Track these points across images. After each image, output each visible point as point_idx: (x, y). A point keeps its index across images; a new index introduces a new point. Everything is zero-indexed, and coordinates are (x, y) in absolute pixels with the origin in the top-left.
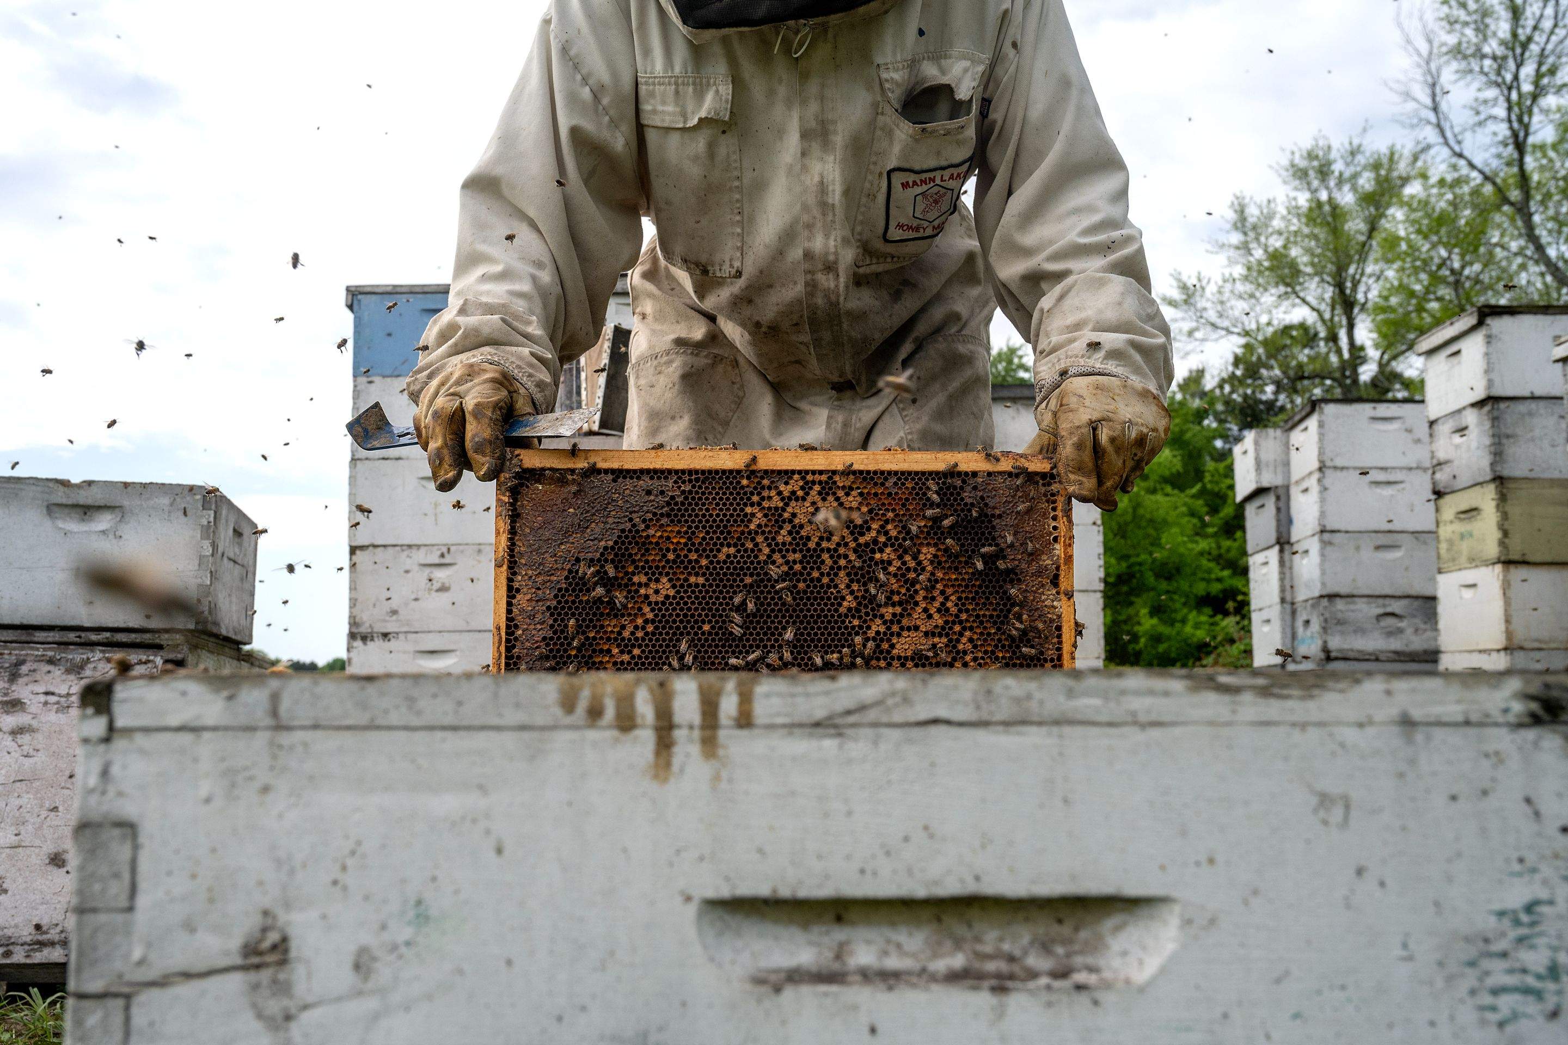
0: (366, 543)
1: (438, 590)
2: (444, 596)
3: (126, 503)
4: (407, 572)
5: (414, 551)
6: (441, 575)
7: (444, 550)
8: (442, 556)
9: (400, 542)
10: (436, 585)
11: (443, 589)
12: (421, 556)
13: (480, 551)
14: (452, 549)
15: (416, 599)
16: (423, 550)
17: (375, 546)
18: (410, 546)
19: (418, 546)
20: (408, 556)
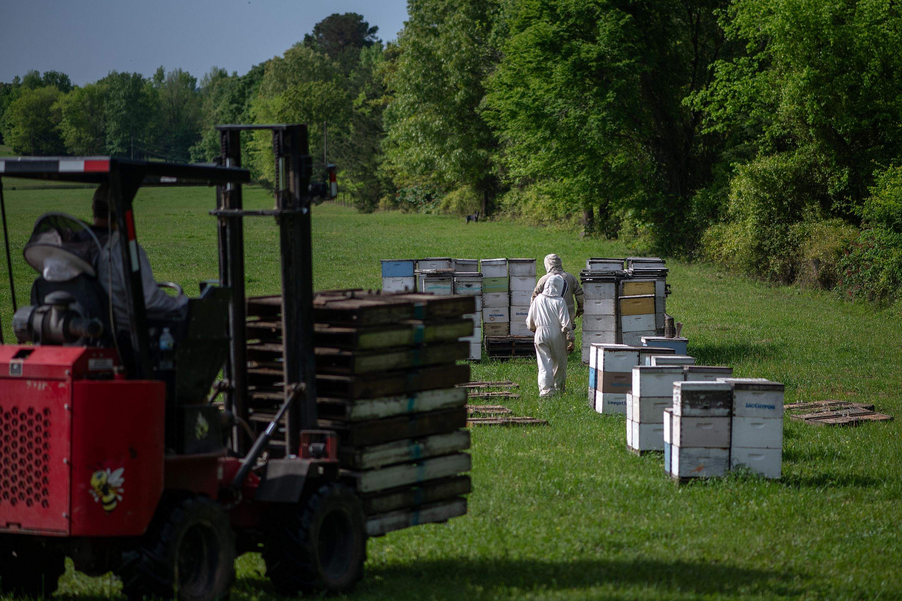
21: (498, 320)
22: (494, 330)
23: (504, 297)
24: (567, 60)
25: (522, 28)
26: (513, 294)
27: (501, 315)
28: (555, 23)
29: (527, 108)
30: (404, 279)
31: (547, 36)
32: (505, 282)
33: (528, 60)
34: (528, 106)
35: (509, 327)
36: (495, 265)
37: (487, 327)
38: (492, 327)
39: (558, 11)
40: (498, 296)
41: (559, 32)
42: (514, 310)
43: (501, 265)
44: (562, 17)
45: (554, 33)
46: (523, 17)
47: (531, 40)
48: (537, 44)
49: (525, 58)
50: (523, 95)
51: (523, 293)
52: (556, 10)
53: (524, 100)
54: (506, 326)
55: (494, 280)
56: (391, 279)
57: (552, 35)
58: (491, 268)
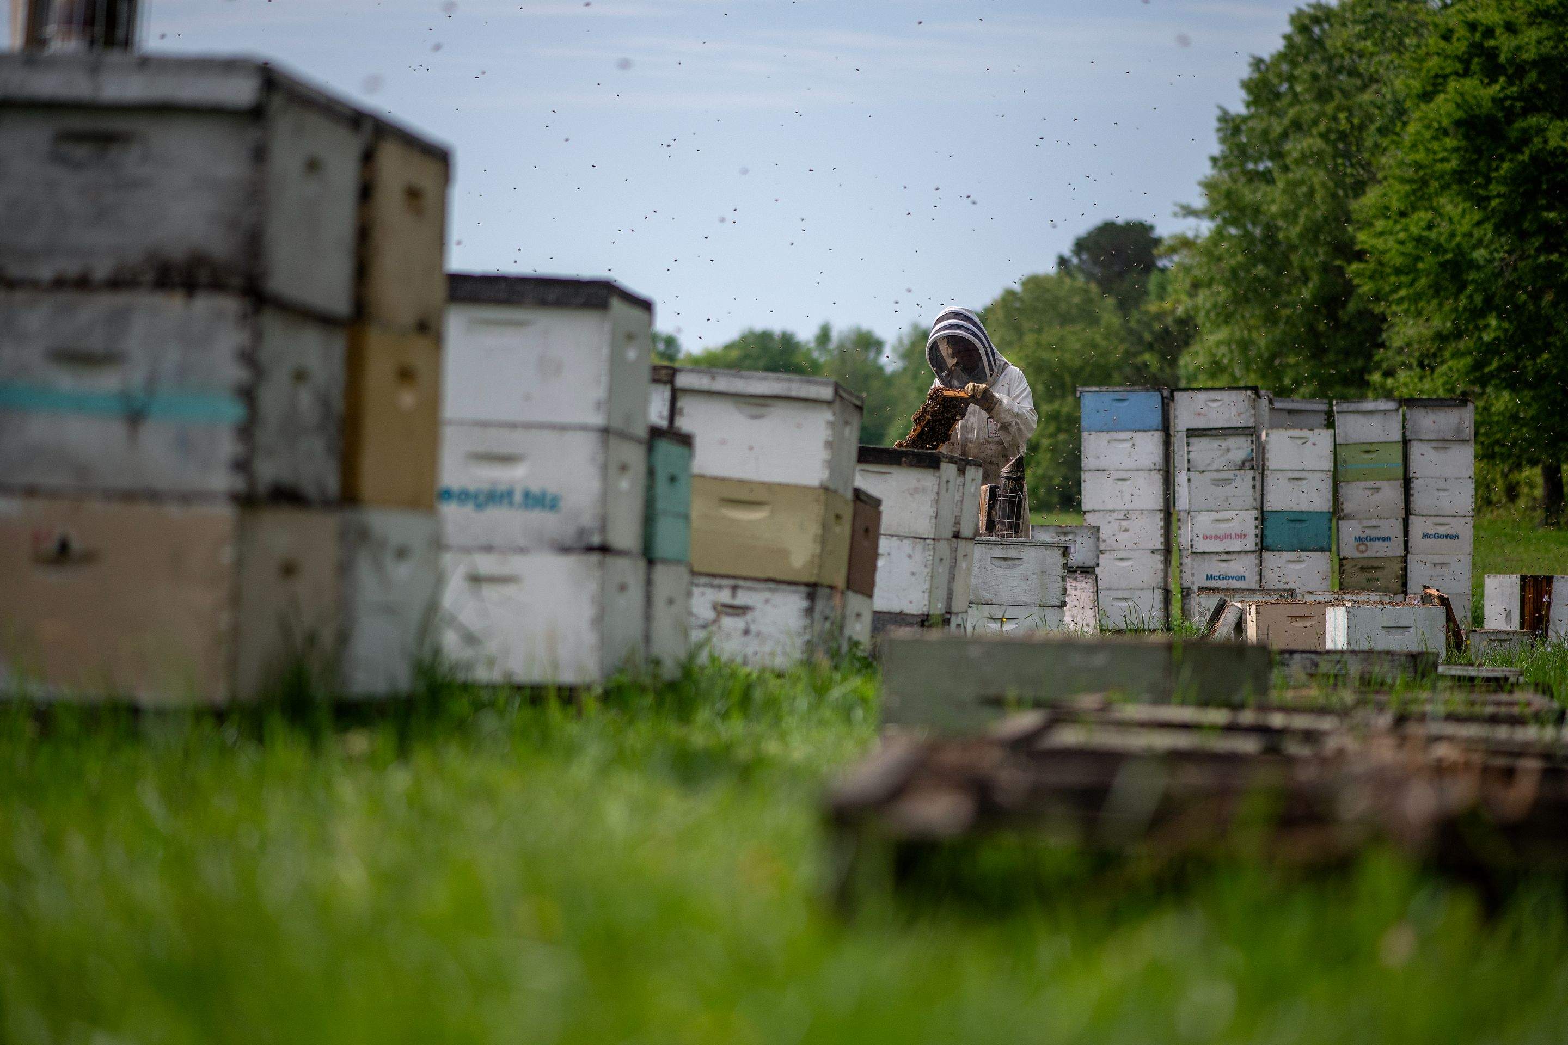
0: (1091, 509)
1: (1124, 531)
2: (1126, 534)
3: (1076, 531)
4: (1109, 522)
5: (1112, 513)
6: (1124, 524)
7: (1126, 512)
8: (1125, 515)
9: (1105, 509)
10: (1123, 529)
11: (1126, 530)
12: (1115, 515)
13: (1142, 513)
14: (1130, 512)
15: (1114, 535)
16: (1116, 513)
17: (1095, 511)
18: (1110, 511)
19: (1114, 511)
20: (1110, 516)
21: (1378, 550)
22: (1366, 575)
23: (1391, 493)
24: (1522, 153)
25: (1426, 97)
26: (1416, 485)
27: (1384, 539)
28: (1496, 81)
29: (1438, 249)
30: (1138, 436)
31: (1479, 106)
32: (1396, 455)
33: (1440, 156)
34: (1440, 245)
35: (1405, 569)
36: (1371, 412)
37: (1348, 566)
38: (1363, 569)
39: (1502, 58)
40: (1378, 489)
41: (1502, 100)
42: (1418, 526)
43: (1385, 412)
44: (1510, 71)
45: (1494, 100)
46: (1432, 73)
47: (1449, 115)
48: (1458, 123)
49: (1435, 153)
50: (1430, 227)
51: (1442, 484)
52: (1497, 56)
53: (1433, 235)
54: (1397, 567)
55: (1369, 449)
56: (1105, 437)
57: (1490, 104)
58: (1361, 420)
